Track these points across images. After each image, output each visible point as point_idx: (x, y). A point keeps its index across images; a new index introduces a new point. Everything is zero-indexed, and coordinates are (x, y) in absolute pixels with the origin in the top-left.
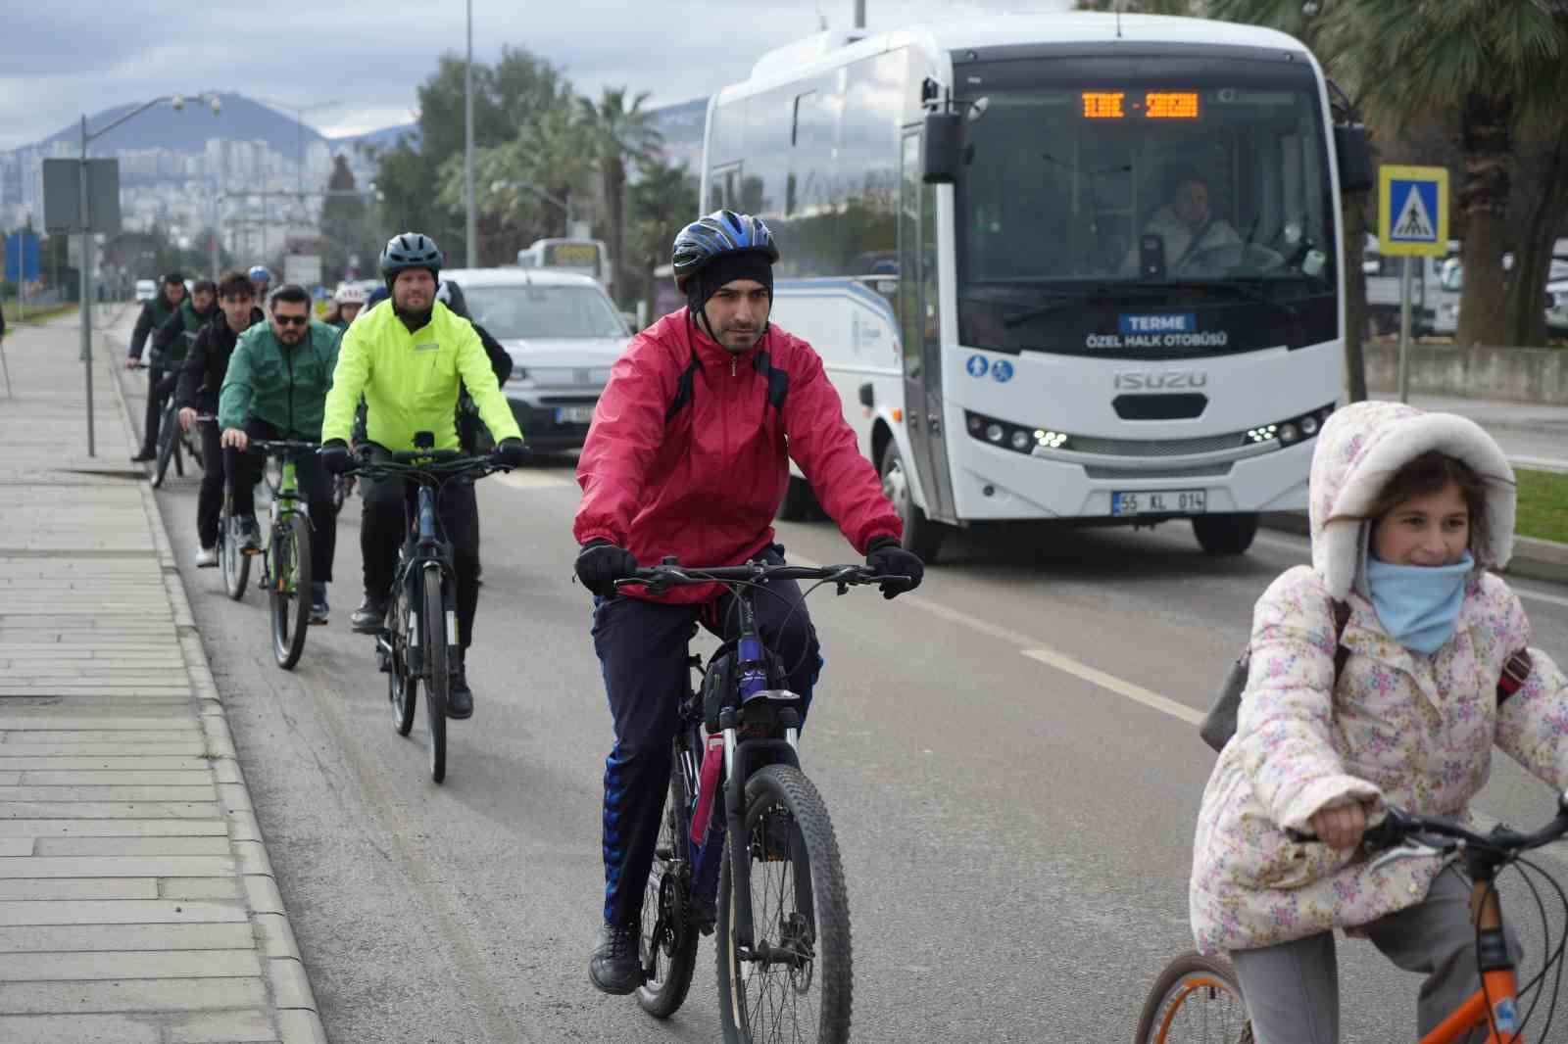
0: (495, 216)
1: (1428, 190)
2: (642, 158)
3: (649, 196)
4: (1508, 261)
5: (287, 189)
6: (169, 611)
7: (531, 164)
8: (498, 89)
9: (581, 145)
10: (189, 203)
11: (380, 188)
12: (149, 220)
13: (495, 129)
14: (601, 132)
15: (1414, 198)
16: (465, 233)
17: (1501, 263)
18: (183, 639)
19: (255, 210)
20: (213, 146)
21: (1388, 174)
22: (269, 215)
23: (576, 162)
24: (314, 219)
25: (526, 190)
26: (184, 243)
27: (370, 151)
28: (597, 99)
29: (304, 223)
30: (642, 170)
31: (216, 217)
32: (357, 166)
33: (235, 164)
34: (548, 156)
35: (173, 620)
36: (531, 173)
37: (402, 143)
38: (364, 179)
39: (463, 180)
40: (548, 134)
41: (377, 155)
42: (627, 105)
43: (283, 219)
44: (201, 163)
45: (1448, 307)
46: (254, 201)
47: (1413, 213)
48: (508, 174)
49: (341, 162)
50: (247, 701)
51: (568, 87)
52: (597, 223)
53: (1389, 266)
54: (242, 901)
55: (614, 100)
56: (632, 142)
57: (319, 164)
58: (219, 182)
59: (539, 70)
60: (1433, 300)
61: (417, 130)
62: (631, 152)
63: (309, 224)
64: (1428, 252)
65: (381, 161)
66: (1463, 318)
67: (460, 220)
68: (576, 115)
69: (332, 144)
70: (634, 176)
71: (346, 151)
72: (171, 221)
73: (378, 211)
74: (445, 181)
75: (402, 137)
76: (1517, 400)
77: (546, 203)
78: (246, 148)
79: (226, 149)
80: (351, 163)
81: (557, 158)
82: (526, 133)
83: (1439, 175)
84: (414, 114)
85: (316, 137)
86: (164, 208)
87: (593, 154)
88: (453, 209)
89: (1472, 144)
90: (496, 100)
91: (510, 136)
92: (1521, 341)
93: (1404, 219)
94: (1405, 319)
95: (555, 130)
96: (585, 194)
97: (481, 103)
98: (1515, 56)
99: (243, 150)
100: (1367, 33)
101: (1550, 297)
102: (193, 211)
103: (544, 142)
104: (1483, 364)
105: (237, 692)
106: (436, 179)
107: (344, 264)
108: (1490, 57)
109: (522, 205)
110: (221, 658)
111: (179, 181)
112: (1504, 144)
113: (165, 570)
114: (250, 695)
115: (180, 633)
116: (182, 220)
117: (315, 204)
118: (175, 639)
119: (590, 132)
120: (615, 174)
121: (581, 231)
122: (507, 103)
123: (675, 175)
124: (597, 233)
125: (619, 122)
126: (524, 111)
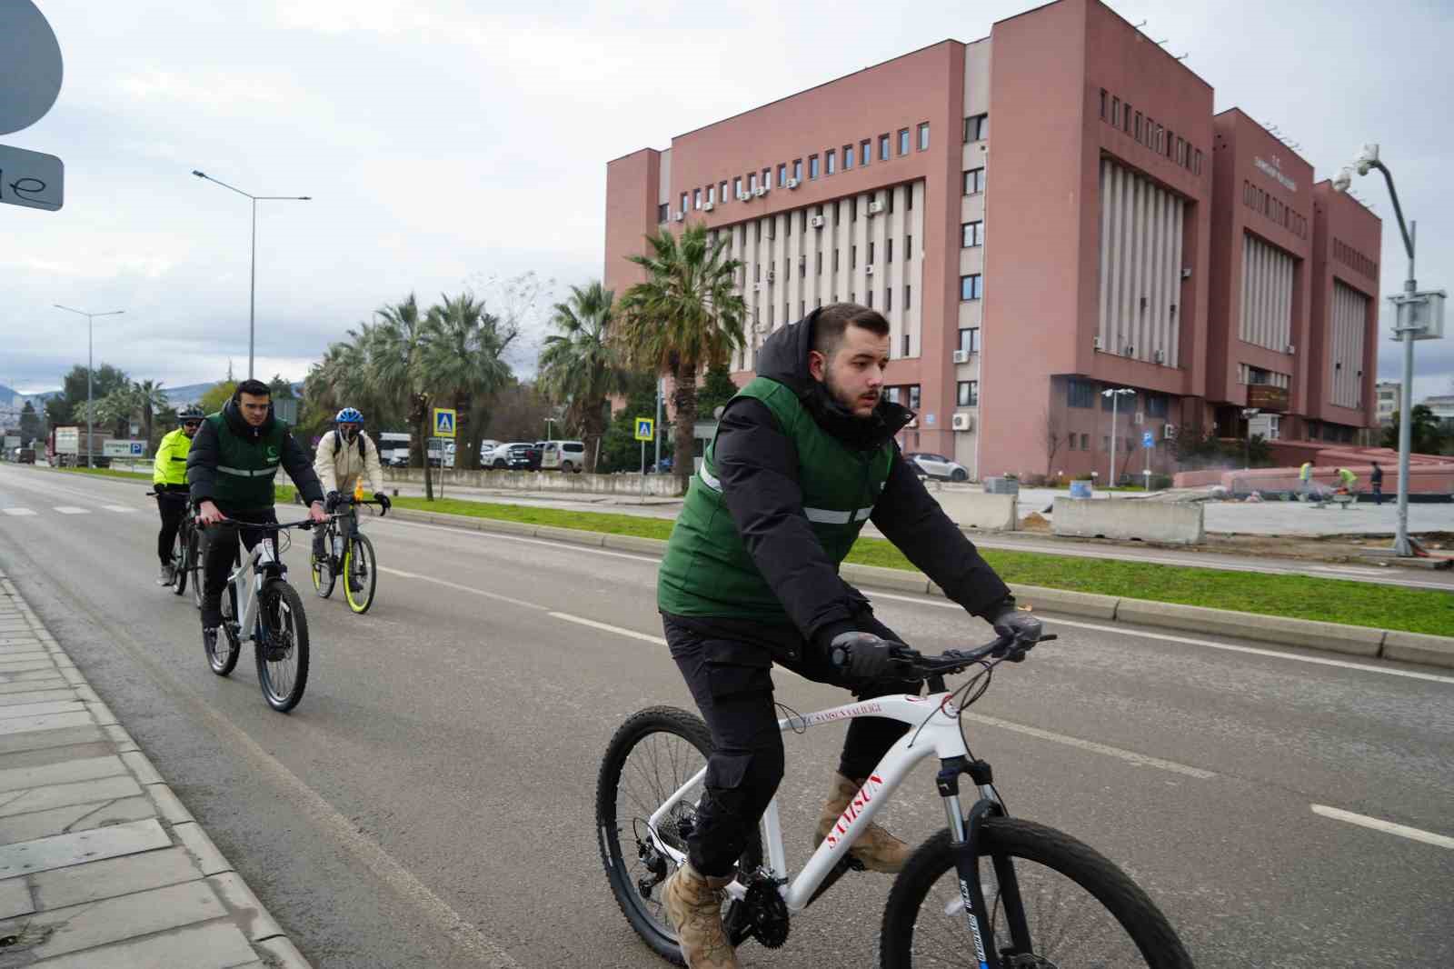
0: (97, 424)
1: (449, 417)
2: (159, 405)
3: (161, 418)
4: (469, 445)
7: (113, 405)
8: (98, 379)
9: (134, 399)
11: (46, 412)
13: (99, 393)
14: (143, 395)
15: (445, 419)
17: (467, 446)
21: (437, 411)
23: (133, 406)
24: (17, 423)
25: (110, 415)
27: (42, 399)
28: (141, 383)
29: (12, 424)
30: (160, 409)
32: (36, 404)
34: (120, 403)
36: (114, 409)
37: (57, 397)
38: (40, 408)
40: (120, 395)
41: (45, 400)
42: (154, 386)
45: (450, 459)
47: (445, 423)
48: (105, 409)
49: (28, 403)
51: (129, 379)
52: (141, 428)
53: (436, 444)
54: (35, 637)
55: (148, 385)
56: (155, 399)
57: (19, 404)
59: (116, 372)
60: (446, 457)
61: (64, 393)
62: (155, 403)
63: (15, 424)
65: (47, 402)
66: (456, 461)
68: (132, 388)
69: (25, 397)
70: (156, 410)
71: (31, 399)
73: (46, 421)
74: (76, 411)
75: (57, 395)
76: (472, 486)
77: (119, 419)
80: (33, 404)
81: (124, 404)
82: (111, 395)
83: (453, 412)
84: (62, 387)
85: (17, 394)
87: (139, 403)
90: (98, 382)
91: (105, 395)
92: (474, 468)
93: (442, 425)
94: (439, 463)
95: (123, 394)
96: (136, 417)
97: (94, 385)
98: (471, 381)
100: (425, 371)
101: (482, 456)
103: (119, 398)
104: (462, 476)
106: (72, 410)
107: (30, 440)
108: (463, 381)
109: (109, 419)
112: (468, 408)
117: (16, 417)
119: (139, 396)
120: (148, 411)
121: (135, 430)
122: (104, 384)
123: (174, 411)
124: (140, 431)
125: (150, 392)
126: (110, 387)
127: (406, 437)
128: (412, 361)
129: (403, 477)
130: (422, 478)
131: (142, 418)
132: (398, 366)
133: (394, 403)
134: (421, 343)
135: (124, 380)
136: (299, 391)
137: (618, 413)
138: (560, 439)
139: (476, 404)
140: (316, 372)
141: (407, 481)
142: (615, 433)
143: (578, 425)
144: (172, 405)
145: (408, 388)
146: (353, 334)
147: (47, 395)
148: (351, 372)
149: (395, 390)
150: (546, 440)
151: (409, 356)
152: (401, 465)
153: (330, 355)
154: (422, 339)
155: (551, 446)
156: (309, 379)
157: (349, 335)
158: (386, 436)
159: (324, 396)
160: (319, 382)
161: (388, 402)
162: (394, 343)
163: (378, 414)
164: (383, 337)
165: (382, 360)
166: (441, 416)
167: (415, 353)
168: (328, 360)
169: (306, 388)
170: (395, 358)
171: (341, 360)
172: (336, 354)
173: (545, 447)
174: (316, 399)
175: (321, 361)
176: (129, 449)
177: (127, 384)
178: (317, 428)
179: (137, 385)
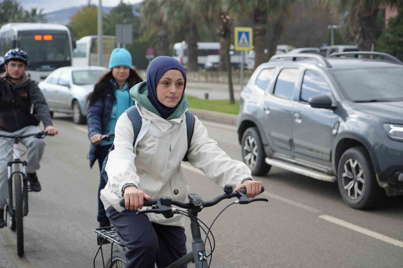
1: (247, 34)
4: (266, 51)
15: (244, 36)
17: (263, 52)
21: (237, 30)
28: (30, 11)
42: (38, 12)
45: (251, 63)
47: (244, 40)
51: (21, 8)
53: (237, 53)
55: (34, 11)
59: (14, 3)
60: (247, 61)
64: (246, 49)
68: (24, 14)
83: (250, 30)
89: (256, 21)
93: (241, 41)
94: (242, 67)
112: (264, 22)
126: (10, 14)
127: (216, 46)
129: (215, 79)
130: (227, 80)
133: (207, 19)
135: (19, 8)
136: (138, 10)
137: (391, 20)
138: (342, 43)
139: (272, 17)
141: (218, 82)
142: (388, 38)
143: (356, 33)
145: (217, 8)
150: (329, 44)
152: (213, 69)
155: (333, 51)
158: (202, 46)
159: (155, 16)
161: (203, 19)
163: (195, 28)
166: (240, 34)
169: (142, 9)
173: (328, 52)
174: (149, 17)
177: (21, 11)
179: (27, 12)
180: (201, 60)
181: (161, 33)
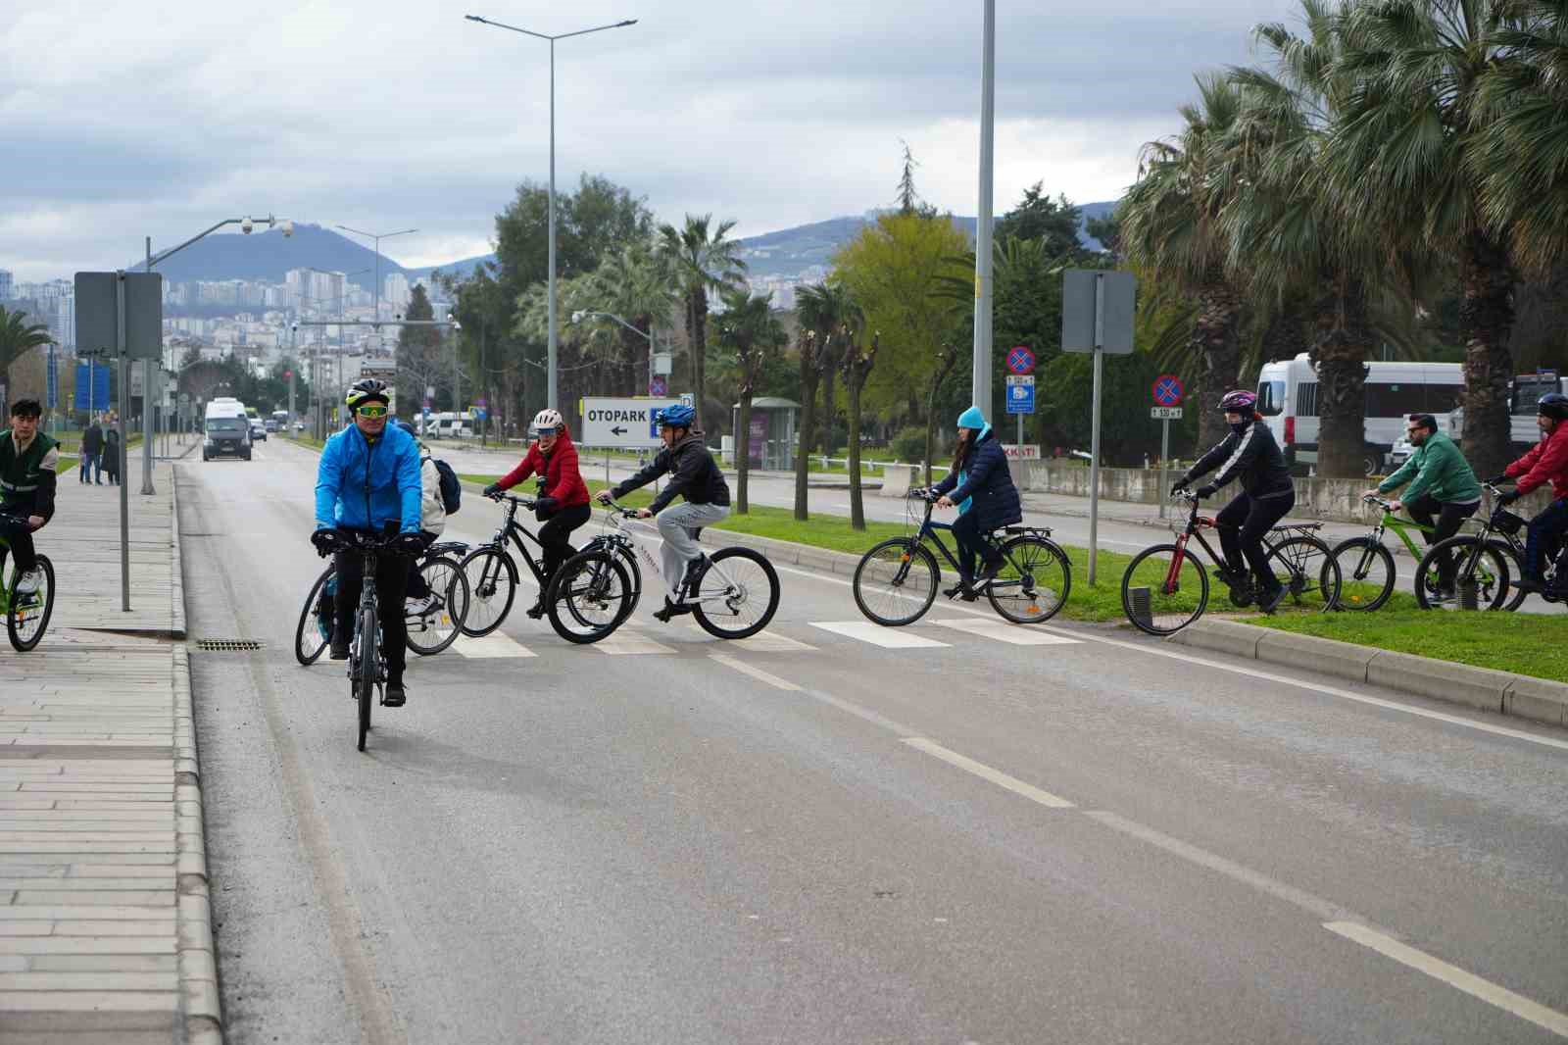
0: (574, 347)
2: (724, 288)
3: (732, 325)
5: (363, 319)
6: (172, 848)
7: (612, 294)
8: (577, 220)
9: (663, 273)
10: (267, 333)
11: (455, 317)
12: (228, 351)
13: (576, 259)
14: (684, 260)
16: (545, 363)
18: (184, 899)
19: (331, 341)
20: (292, 277)
22: (345, 346)
23: (660, 293)
24: (391, 349)
25: (607, 320)
26: (262, 373)
27: (447, 282)
28: (680, 227)
29: (380, 353)
30: (726, 301)
31: (293, 347)
32: (435, 298)
33: (314, 294)
34: (629, 286)
35: (176, 863)
36: (612, 304)
37: (481, 273)
38: (441, 310)
39: (543, 308)
40: (629, 265)
41: (454, 285)
42: (711, 236)
43: (361, 350)
44: (279, 294)
46: (332, 331)
48: (589, 305)
49: (418, 292)
50: (258, 1006)
51: (648, 216)
52: (677, 354)
55: (699, 228)
56: (714, 271)
57: (398, 294)
58: (298, 312)
59: (618, 198)
61: (495, 261)
62: (714, 282)
63: (387, 355)
65: (459, 291)
67: (540, 351)
68: (657, 242)
69: (410, 274)
70: (716, 305)
71: (424, 281)
72: (249, 351)
73: (455, 342)
74: (523, 311)
75: (481, 267)
77: (626, 332)
78: (325, 278)
79: (305, 279)
80: (429, 295)
81: (638, 288)
82: (606, 264)
84: (492, 244)
85: (394, 268)
86: (243, 339)
87: (674, 285)
88: (531, 340)
90: (575, 230)
91: (590, 266)
95: (636, 261)
96: (665, 324)
97: (561, 230)
99: (321, 281)
102: (272, 341)
103: (625, 272)
105: (249, 989)
106: (514, 309)
107: (421, 394)
109: (600, 335)
110: (233, 925)
111: (258, 312)
113: (180, 779)
114: (266, 996)
115: (181, 889)
116: (260, 350)
117: (392, 333)
118: (170, 899)
119: (673, 262)
120: (697, 305)
121: (662, 364)
122: (587, 234)
123: (761, 305)
124: (677, 364)
125: (701, 254)
126: (603, 241)
127: (1450, 373)
128: (1475, 112)
131: (681, 325)
132: (1428, 137)
134: (1502, 52)
135: (637, 218)
140: (1164, 168)
144: (757, 285)
146: (1279, 38)
147: (458, 268)
148: (1274, 165)
149: (1416, 218)
151: (1464, 100)
153: (1204, 115)
154: (1503, 40)
156: (1139, 195)
157: (1266, 45)
158: (1382, 371)
160: (1170, 200)
162: (1414, 61)
163: (1354, 296)
164: (1375, 42)
165: (1375, 117)
167: (1483, 87)
168: (1198, 129)
170: (1419, 108)
171: (1239, 126)
172: (1222, 110)
174: (1160, 253)
175: (1173, 131)
176: (646, 425)
178: (1160, 348)
179: (669, 231)
180: (1376, 430)
181: (1210, 315)
